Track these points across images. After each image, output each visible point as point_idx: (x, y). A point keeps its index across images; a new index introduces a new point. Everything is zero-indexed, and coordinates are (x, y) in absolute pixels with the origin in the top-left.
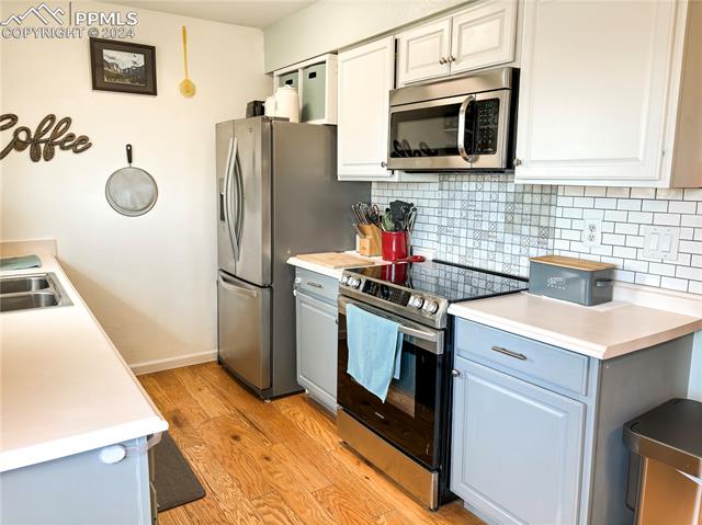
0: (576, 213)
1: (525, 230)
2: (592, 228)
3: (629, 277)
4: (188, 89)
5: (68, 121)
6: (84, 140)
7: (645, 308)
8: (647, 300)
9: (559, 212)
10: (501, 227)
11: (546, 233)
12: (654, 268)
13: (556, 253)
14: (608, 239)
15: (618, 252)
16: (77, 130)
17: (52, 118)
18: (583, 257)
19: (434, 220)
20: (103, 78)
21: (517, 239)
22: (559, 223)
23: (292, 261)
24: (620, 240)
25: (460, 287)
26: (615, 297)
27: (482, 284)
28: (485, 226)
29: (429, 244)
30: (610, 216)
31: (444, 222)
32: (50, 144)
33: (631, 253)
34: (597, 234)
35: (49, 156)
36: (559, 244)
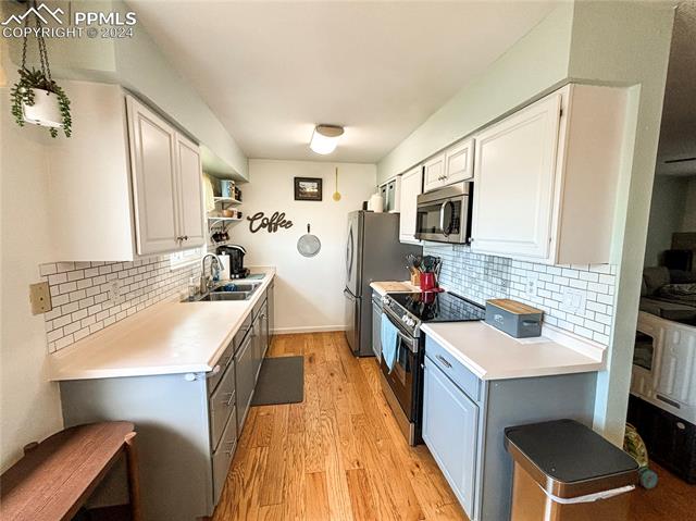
0: (523, 273)
1: (494, 280)
2: (532, 284)
3: (554, 322)
4: (337, 197)
5: (284, 214)
6: (289, 222)
7: (562, 346)
8: (563, 340)
9: (513, 271)
10: (482, 276)
11: (505, 284)
12: (570, 318)
13: (511, 298)
14: (541, 293)
15: (547, 302)
16: (287, 218)
17: (277, 213)
18: (527, 303)
19: (450, 268)
20: (299, 195)
21: (490, 285)
22: (513, 278)
23: (372, 285)
24: (548, 294)
25: (461, 311)
26: (543, 334)
27: (472, 311)
28: (474, 275)
29: (448, 282)
30: (543, 277)
31: (455, 270)
32: (276, 225)
33: (555, 305)
34: (534, 287)
35: (275, 230)
36: (513, 292)
